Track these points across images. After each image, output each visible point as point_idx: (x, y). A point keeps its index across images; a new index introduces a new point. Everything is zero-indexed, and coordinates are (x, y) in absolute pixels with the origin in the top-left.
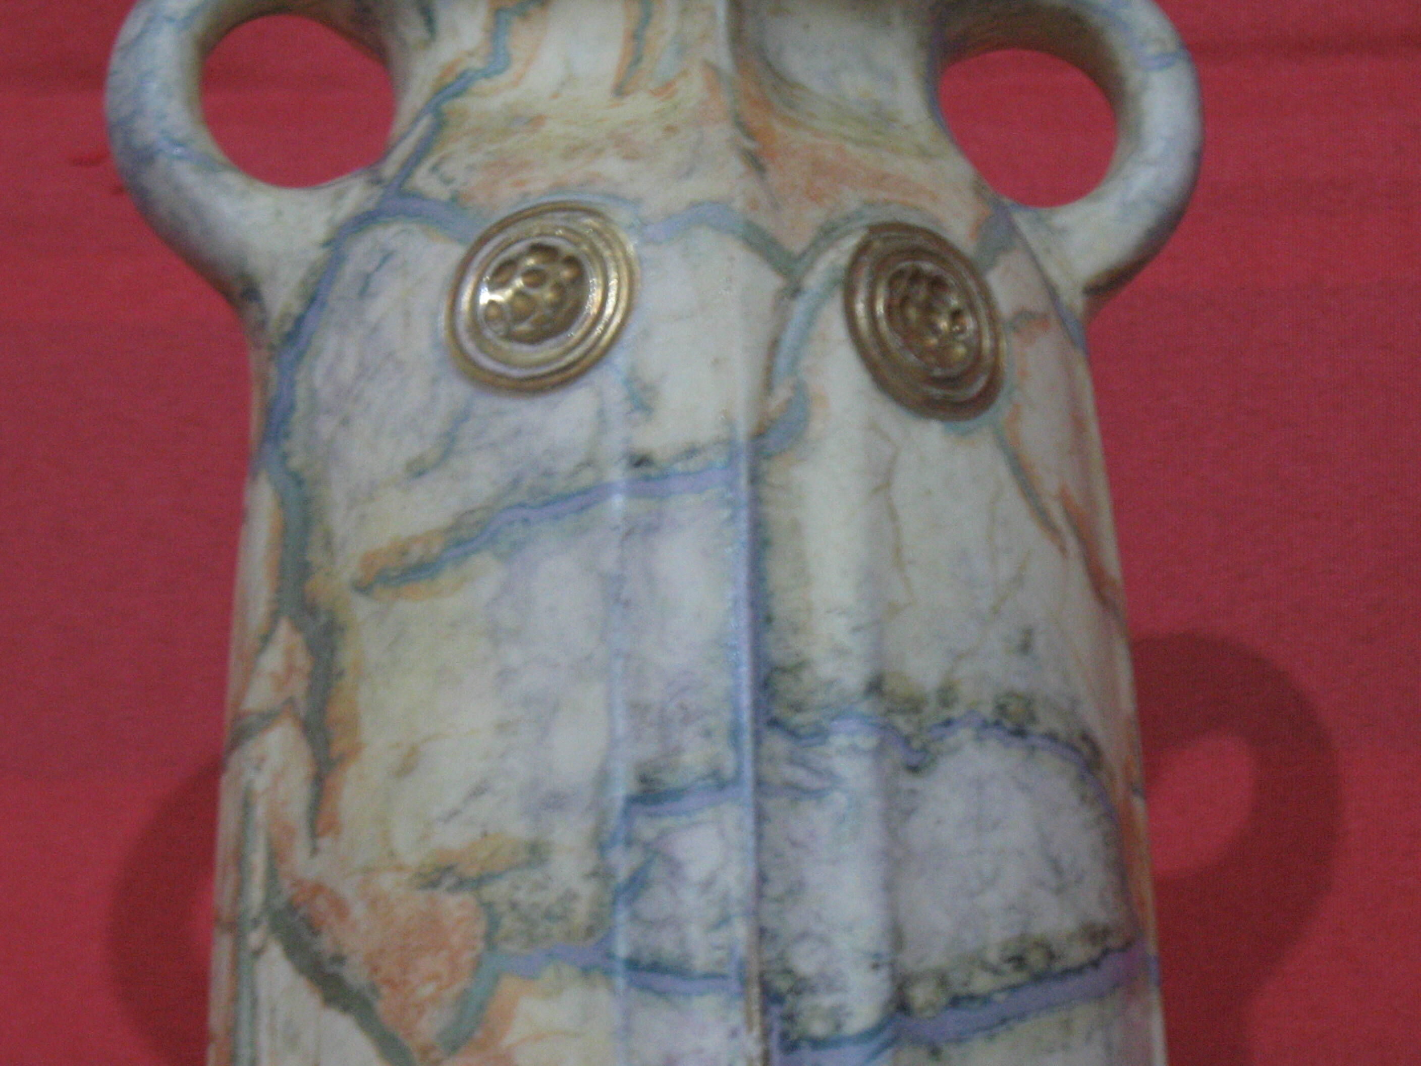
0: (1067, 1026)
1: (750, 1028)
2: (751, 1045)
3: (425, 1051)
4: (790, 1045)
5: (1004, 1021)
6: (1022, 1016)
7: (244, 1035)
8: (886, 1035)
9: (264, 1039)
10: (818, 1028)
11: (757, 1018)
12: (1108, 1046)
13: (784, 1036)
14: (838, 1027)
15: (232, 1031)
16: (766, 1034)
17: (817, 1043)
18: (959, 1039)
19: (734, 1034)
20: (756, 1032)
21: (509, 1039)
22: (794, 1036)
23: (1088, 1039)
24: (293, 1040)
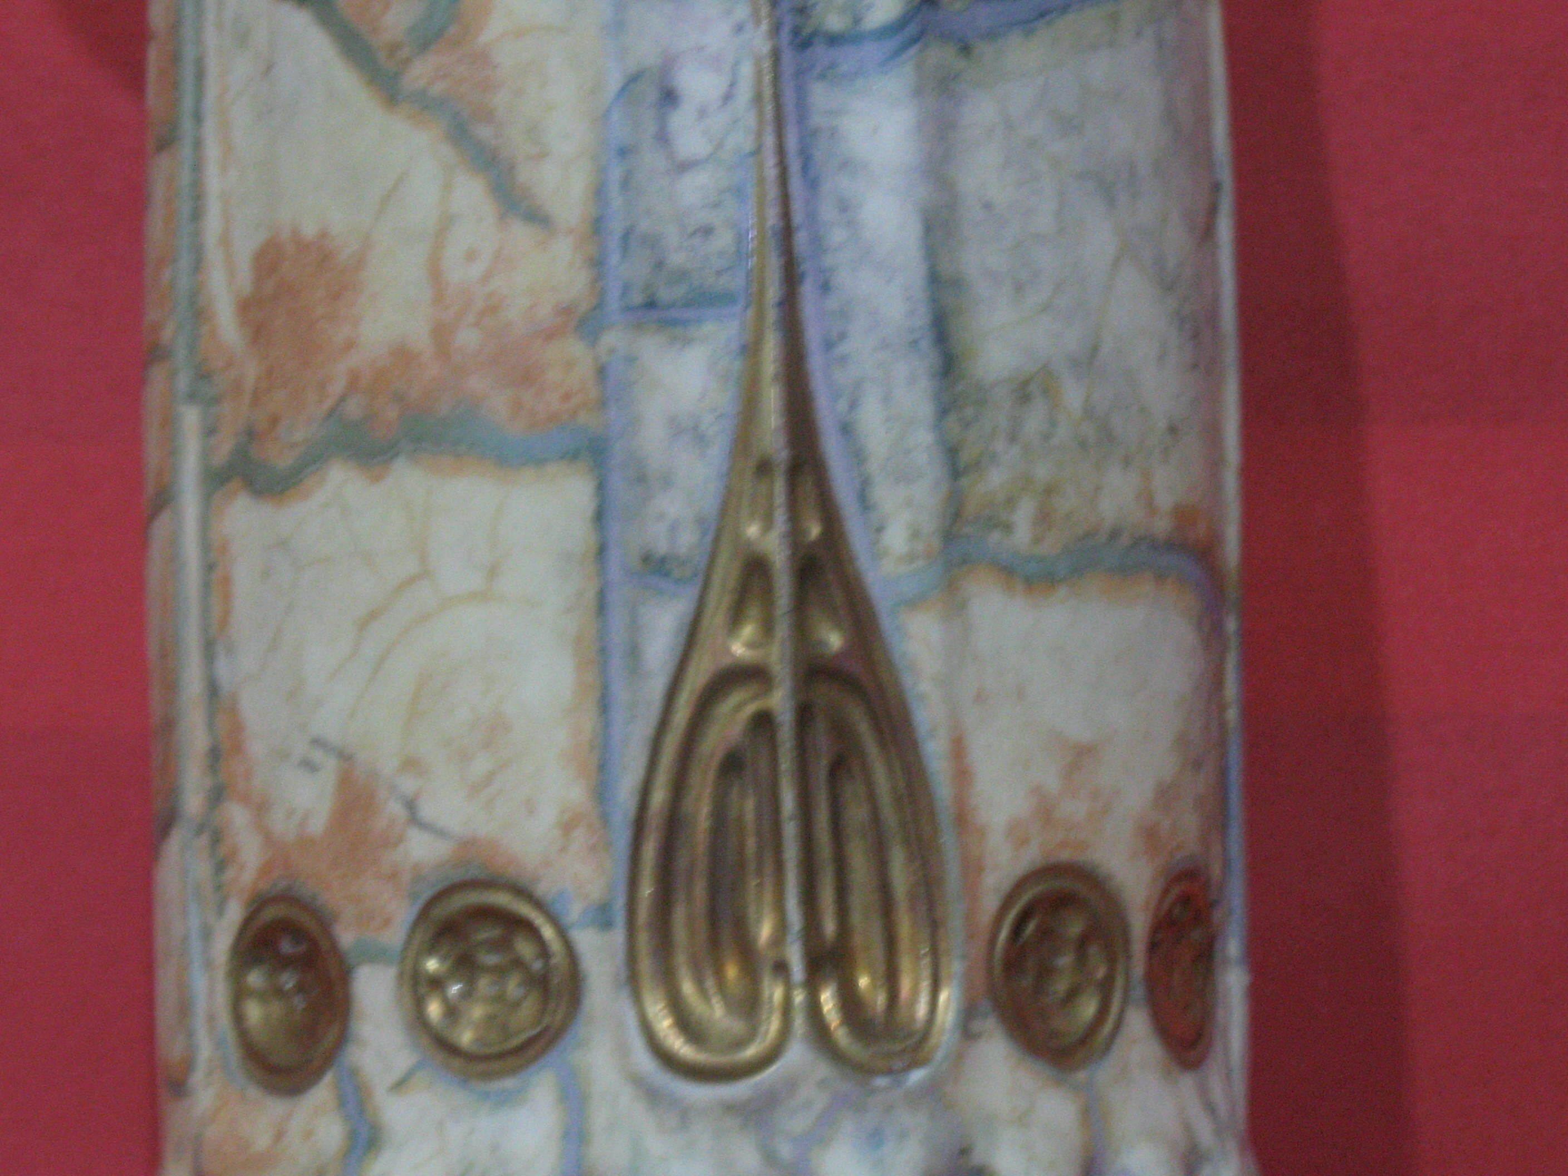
0: (1114, 18)
1: (758, 22)
2: (759, 40)
3: (394, 48)
4: (803, 42)
5: (1042, 15)
6: (1065, 9)
7: (187, 31)
8: (912, 29)
9: (211, 38)
10: (835, 22)
11: (764, 11)
12: (1160, 44)
13: (796, 32)
14: (857, 20)
15: (175, 27)
16: (776, 29)
17: (834, 40)
18: (992, 35)
19: (739, 29)
20: (765, 27)
21: (486, 37)
22: (806, 32)
23: (1138, 34)
24: (243, 38)
